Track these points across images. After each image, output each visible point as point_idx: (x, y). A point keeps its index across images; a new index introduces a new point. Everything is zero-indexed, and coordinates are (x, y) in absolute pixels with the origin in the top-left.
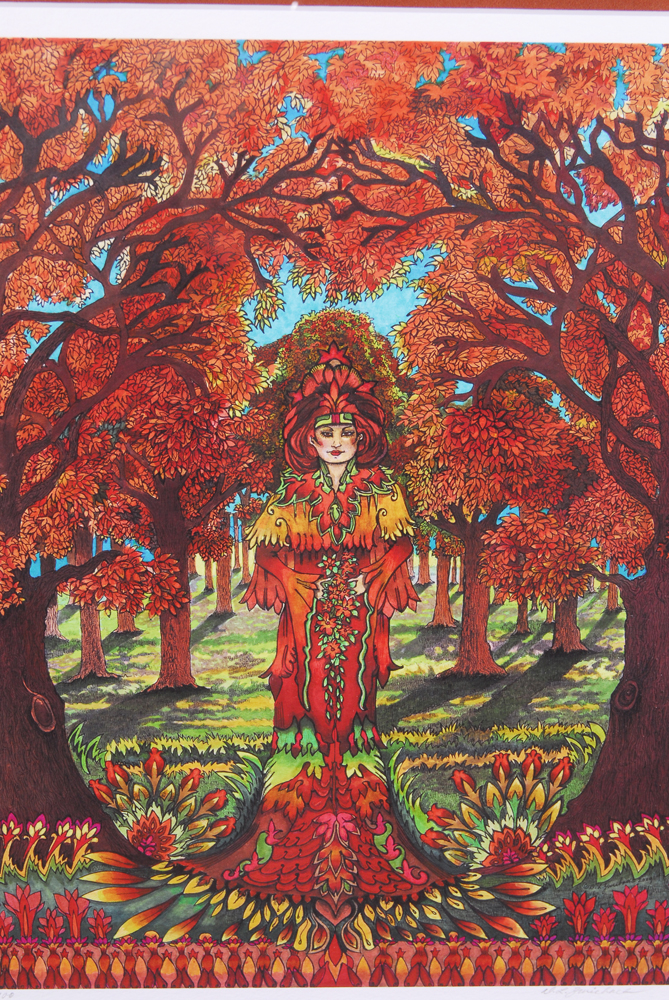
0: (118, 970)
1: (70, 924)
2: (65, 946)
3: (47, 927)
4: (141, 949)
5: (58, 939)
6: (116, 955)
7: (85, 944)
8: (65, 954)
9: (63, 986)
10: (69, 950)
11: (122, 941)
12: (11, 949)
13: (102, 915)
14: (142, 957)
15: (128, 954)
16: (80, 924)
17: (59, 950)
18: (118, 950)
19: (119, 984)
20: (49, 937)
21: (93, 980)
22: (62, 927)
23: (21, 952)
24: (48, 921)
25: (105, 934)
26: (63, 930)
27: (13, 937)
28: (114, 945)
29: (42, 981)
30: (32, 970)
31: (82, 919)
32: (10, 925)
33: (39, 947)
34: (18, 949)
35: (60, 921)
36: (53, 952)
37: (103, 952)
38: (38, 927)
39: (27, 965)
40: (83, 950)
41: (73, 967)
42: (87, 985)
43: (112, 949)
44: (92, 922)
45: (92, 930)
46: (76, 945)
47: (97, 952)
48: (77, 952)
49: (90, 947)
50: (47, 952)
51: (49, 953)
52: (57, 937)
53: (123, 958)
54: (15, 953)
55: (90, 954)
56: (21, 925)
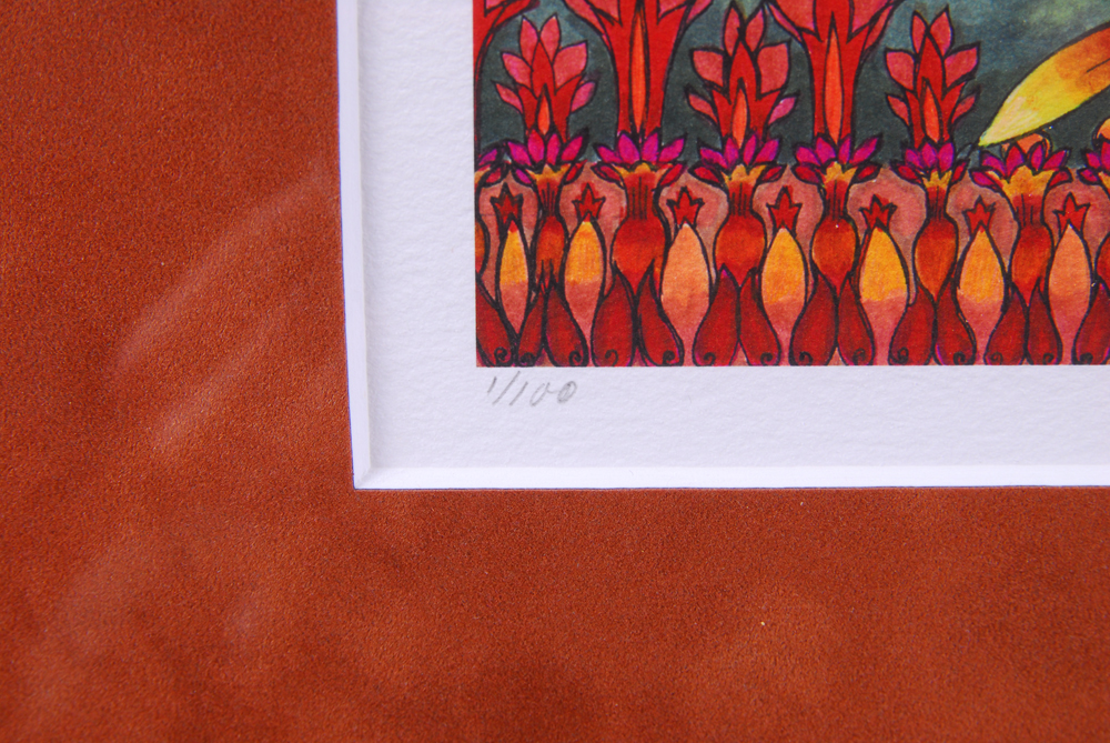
0: (982, 286)
1: (816, 73)
2: (788, 178)
3: (722, 93)
4: (1080, 192)
5: (765, 149)
6: (981, 217)
7: (866, 171)
8: (785, 213)
9: (766, 355)
10: (804, 194)
11: (1013, 155)
12: (575, 190)
13: (944, 40)
14: (1080, 232)
15: (1027, 211)
16: (852, 81)
17: (766, 195)
18: (990, 196)
19: (982, 344)
20: (728, 138)
21: (883, 326)
22: (780, 93)
23: (614, 202)
24: (728, 62)
25: (949, 124)
26: (784, 106)
27: (585, 135)
28: (979, 175)
29: (687, 333)
30: (652, 282)
31: (864, 50)
32: (576, 82)
33: (686, 179)
34: (603, 188)
35: (775, 66)
36: (741, 202)
37: (935, 203)
38: (688, 90)
39: (633, 260)
40: (859, 196)
41: (812, 269)
42: (861, 355)
43: (968, 192)
44: (901, 68)
45: (900, 107)
46: (834, 173)
47: (910, 204)
48: (834, 202)
49: (888, 184)
50: (716, 205)
51: (722, 208)
52: (760, 131)
53: (1008, 229)
54: (589, 207)
55: (881, 215)
56: (621, 78)
